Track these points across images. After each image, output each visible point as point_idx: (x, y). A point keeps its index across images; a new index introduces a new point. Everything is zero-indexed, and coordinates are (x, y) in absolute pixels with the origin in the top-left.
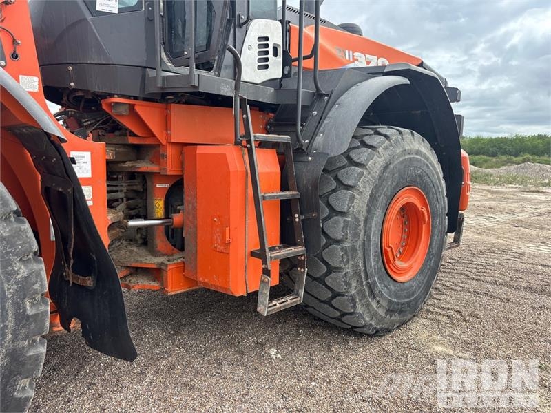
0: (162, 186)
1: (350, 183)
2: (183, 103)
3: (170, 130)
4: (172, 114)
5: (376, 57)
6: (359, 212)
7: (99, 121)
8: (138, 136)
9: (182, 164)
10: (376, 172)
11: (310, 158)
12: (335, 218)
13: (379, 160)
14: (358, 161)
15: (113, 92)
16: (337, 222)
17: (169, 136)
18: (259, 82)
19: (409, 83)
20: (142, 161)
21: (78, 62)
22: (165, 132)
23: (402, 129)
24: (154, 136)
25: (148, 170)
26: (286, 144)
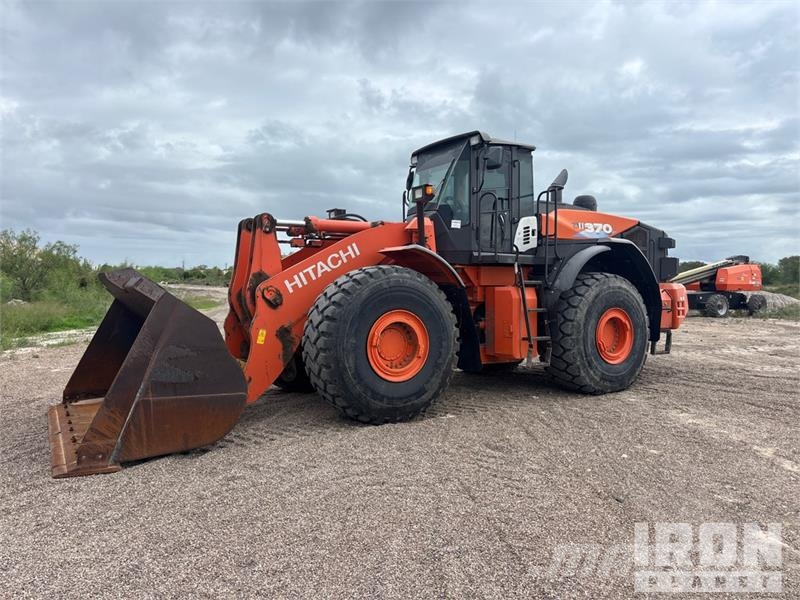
3: (480, 279)
4: (481, 271)
6: (580, 320)
9: (485, 296)
10: (591, 299)
11: (552, 292)
13: (592, 292)
14: (580, 293)
16: (568, 325)
17: (479, 282)
18: (525, 251)
19: (611, 249)
22: (477, 280)
24: (472, 282)
26: (540, 285)
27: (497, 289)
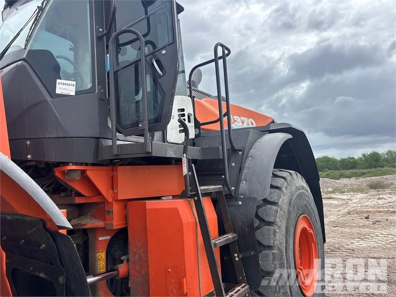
0: (104, 238)
1: (271, 219)
2: (127, 165)
3: (117, 188)
4: (119, 174)
5: (247, 119)
6: (281, 243)
7: (45, 185)
8: (84, 196)
9: (126, 217)
10: (285, 208)
11: (240, 203)
12: (264, 252)
13: (285, 197)
14: (271, 200)
15: (68, 161)
16: (267, 256)
17: (116, 194)
18: (181, 143)
19: (292, 137)
20: (84, 217)
21: (37, 137)
22: (111, 191)
23: (291, 171)
24: (100, 194)
25: (94, 226)
26: (219, 193)
27: (150, 204)
